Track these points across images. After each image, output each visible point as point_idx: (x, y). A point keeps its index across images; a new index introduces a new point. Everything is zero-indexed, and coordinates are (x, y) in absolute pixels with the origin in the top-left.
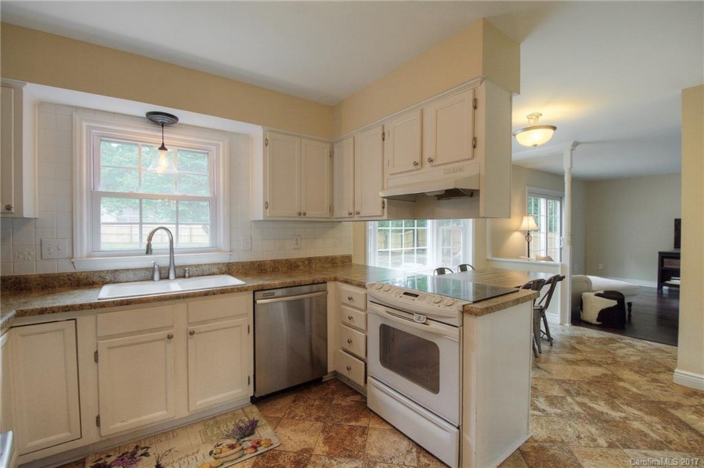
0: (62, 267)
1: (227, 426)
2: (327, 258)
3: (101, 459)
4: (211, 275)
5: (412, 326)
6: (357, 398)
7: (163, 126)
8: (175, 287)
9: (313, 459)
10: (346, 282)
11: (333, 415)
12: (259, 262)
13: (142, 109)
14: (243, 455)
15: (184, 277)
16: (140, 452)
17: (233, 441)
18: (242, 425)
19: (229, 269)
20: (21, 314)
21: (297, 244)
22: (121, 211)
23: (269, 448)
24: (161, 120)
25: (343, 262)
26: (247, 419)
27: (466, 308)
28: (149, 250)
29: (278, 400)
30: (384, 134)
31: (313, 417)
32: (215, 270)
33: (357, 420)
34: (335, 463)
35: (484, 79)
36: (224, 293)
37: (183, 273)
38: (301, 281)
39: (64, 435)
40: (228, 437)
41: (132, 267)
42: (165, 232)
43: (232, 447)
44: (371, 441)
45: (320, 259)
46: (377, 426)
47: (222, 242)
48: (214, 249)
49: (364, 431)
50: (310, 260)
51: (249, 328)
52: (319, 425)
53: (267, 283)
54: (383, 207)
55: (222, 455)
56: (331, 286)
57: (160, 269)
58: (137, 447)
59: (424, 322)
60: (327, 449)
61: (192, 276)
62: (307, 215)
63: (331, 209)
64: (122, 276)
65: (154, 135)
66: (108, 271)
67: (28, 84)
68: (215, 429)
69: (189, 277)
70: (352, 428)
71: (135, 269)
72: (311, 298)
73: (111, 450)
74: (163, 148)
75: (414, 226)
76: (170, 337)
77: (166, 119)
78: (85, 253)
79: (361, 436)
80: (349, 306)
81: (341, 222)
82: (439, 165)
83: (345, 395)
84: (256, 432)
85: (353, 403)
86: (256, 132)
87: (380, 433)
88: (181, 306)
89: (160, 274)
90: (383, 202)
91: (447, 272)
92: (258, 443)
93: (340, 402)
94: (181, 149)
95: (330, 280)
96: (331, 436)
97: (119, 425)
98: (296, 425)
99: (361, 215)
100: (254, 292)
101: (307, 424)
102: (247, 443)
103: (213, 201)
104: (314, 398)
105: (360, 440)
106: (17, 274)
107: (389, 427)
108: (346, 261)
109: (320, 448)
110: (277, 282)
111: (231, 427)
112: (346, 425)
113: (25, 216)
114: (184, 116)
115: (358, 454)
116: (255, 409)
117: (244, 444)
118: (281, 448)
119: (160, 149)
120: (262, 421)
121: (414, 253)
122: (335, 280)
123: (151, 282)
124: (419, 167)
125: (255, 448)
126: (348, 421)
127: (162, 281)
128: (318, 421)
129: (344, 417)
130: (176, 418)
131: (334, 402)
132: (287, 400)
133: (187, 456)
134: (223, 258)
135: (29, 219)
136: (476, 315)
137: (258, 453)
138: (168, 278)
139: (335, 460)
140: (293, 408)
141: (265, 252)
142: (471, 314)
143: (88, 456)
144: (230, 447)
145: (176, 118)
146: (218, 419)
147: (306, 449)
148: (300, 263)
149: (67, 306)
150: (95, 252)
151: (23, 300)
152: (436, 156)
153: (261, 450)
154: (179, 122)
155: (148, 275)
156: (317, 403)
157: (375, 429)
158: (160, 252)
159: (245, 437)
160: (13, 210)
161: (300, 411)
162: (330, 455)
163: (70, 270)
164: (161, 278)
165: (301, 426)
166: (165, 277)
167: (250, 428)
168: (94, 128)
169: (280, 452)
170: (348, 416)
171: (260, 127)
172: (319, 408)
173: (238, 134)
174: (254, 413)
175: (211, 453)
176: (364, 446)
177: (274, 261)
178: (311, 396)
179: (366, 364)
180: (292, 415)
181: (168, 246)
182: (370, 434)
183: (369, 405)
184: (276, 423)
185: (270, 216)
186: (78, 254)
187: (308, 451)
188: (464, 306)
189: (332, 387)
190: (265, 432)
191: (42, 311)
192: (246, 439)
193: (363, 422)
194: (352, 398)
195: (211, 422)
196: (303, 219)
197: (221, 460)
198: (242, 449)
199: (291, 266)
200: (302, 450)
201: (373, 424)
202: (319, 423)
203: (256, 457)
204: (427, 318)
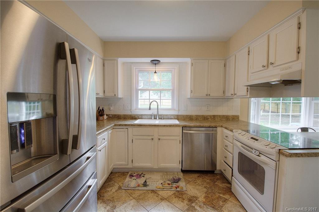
0: (128, 113)
1: (170, 177)
2: (224, 116)
3: (132, 173)
4: (171, 119)
5: (252, 156)
6: (229, 185)
7: (155, 64)
8: (157, 122)
9: (197, 201)
10: (226, 128)
11: (213, 188)
12: (190, 115)
13: (149, 60)
14: (172, 189)
15: (162, 119)
16: (142, 175)
17: (170, 183)
18: (175, 178)
19: (178, 117)
20: (115, 125)
21: (208, 108)
22: (157, 94)
23: (181, 190)
24: (155, 62)
25: (233, 119)
26: (177, 177)
27: (281, 151)
28: (150, 109)
29: (192, 174)
30: (249, 51)
31: (203, 186)
32: (173, 117)
33: (224, 194)
34: (205, 207)
35: (305, 9)
36: (170, 126)
37: (161, 117)
38: (204, 125)
39: (123, 163)
40: (169, 180)
41: (146, 114)
42: (155, 102)
43: (169, 184)
44: (227, 206)
45: (220, 116)
46: (233, 201)
47: (176, 107)
48: (172, 109)
49: (225, 201)
50: (214, 116)
51: (180, 142)
52: (205, 190)
53: (188, 124)
54: (248, 91)
55: (165, 186)
56: (219, 129)
57: (154, 115)
58: (142, 173)
59: (257, 154)
60: (204, 200)
61: (164, 119)
62: (211, 95)
63: (224, 92)
64: (144, 117)
65: (152, 68)
66: (140, 115)
67: (119, 58)
68: (166, 176)
69: (163, 119)
70: (220, 197)
71: (147, 115)
72: (212, 133)
73: (135, 172)
74: (155, 72)
75: (290, 101)
76: (152, 139)
77: (156, 62)
78: (134, 109)
79: (222, 202)
80: (226, 140)
81: (233, 98)
82: (278, 66)
83: (223, 182)
84: (179, 183)
85: (226, 187)
86: (188, 60)
87: (233, 204)
88: (156, 129)
89: (154, 117)
90: (248, 88)
91: (310, 131)
92: (178, 187)
93: (219, 184)
94: (162, 71)
95: (219, 126)
96: (209, 196)
97: (137, 164)
98: (195, 186)
99: (237, 95)
100: (182, 127)
101: (200, 187)
102: (175, 185)
103: (173, 91)
104: (207, 179)
105: (221, 203)
106: (118, 114)
107: (240, 204)
108: (235, 119)
109: (202, 199)
110: (192, 124)
111: (171, 177)
112: (217, 195)
113: (119, 97)
114: (162, 60)
115: (218, 208)
116: (182, 174)
117: (173, 185)
118: (186, 192)
119: (154, 73)
120: (183, 180)
121: (289, 117)
122: (222, 126)
123: (156, 120)
124: (266, 68)
125: (176, 188)
126: (219, 193)
127: (155, 120)
128: (205, 188)
129: (218, 191)
130: (154, 168)
131: (216, 183)
132: (196, 175)
133: (154, 182)
134: (175, 113)
135: (121, 98)
136: (286, 156)
137: (177, 190)
138: (156, 119)
139: (206, 206)
140: (196, 179)
141: (193, 111)
142: (284, 155)
143: (130, 171)
144: (168, 184)
145: (160, 61)
146: (168, 173)
147: (195, 197)
148: (209, 117)
149: (125, 124)
150: (137, 108)
151: (118, 121)
152: (275, 61)
153: (178, 189)
154: (161, 62)
155: (150, 117)
156: (208, 181)
157: (231, 202)
158: (154, 109)
159: (175, 183)
160: (116, 96)
161: (199, 181)
162: (204, 203)
163: (130, 114)
164: (154, 119)
165: (197, 187)
166: (155, 118)
167: (177, 180)
168: (137, 68)
169: (185, 193)
170: (220, 191)
171: (189, 58)
172: (208, 183)
173: (182, 63)
174: (181, 175)
175: (162, 184)
176: (222, 207)
177: (197, 116)
178: (207, 177)
179: (232, 170)
180: (195, 182)
181: (157, 107)
182: (228, 203)
183: (232, 190)
184: (188, 182)
185: (193, 96)
186: (132, 109)
187: (197, 198)
188: (280, 150)
189: (218, 177)
190: (182, 184)
191: (120, 125)
192: (174, 183)
193: (227, 197)
194: (226, 185)
195: (165, 173)
196: (209, 97)
197: (164, 187)
198: (172, 186)
199: (205, 118)
200: (194, 196)
201: (232, 199)
202: (205, 189)
203: (175, 191)
204: (260, 153)
